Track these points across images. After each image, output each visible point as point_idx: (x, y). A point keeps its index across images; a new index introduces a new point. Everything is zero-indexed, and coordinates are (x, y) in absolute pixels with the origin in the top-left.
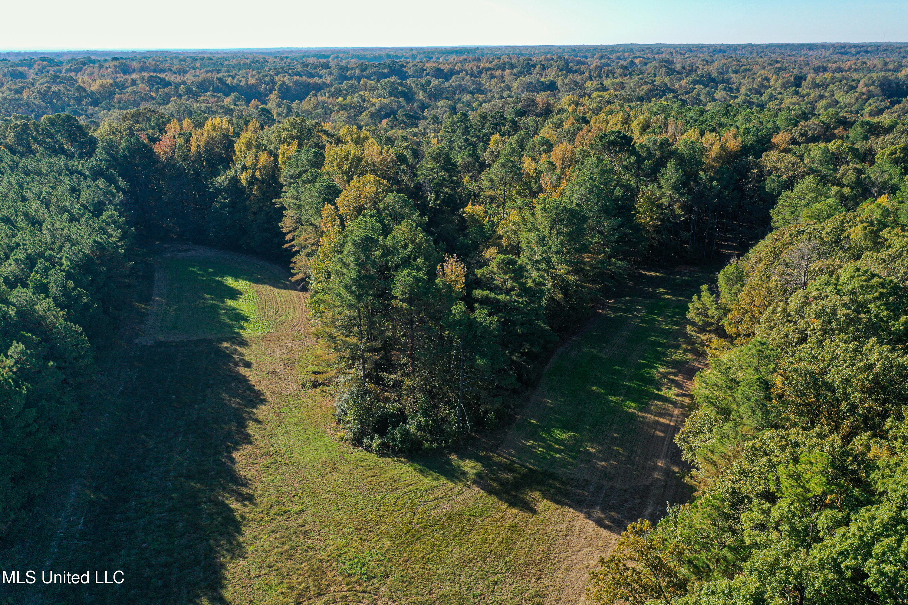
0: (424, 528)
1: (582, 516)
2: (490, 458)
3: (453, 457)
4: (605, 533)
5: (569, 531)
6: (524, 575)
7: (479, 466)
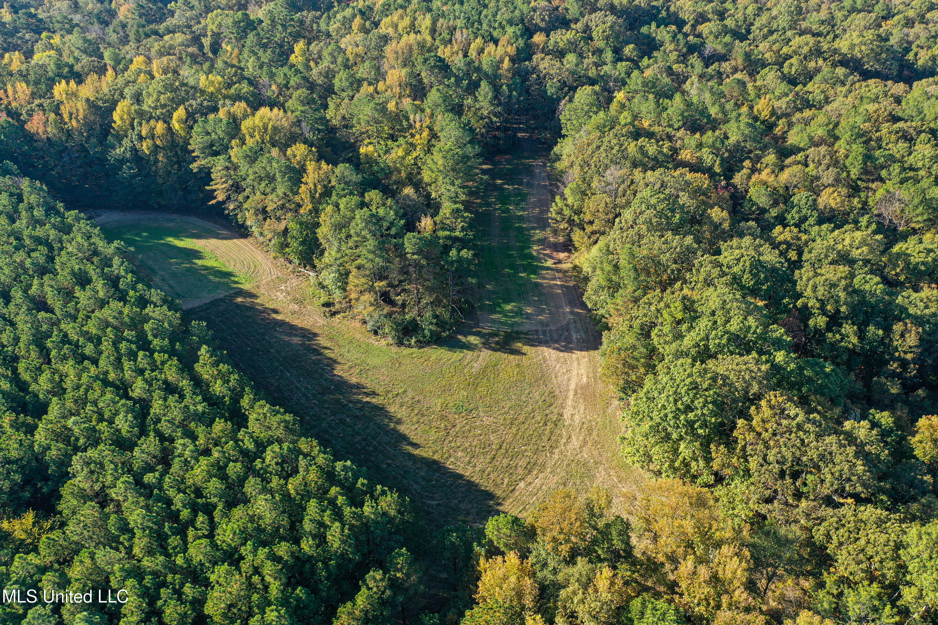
0: (476, 379)
1: (545, 349)
2: (480, 332)
3: (460, 337)
4: (562, 354)
5: (544, 358)
6: (539, 386)
7: (478, 338)
